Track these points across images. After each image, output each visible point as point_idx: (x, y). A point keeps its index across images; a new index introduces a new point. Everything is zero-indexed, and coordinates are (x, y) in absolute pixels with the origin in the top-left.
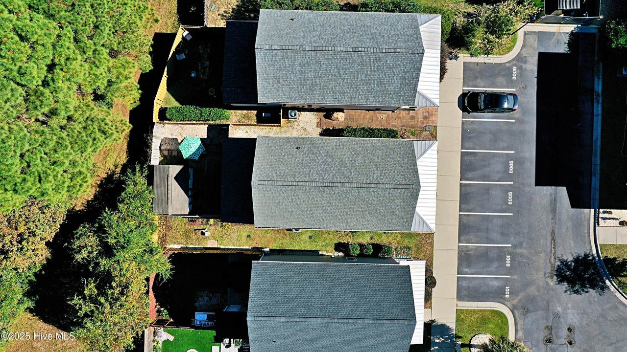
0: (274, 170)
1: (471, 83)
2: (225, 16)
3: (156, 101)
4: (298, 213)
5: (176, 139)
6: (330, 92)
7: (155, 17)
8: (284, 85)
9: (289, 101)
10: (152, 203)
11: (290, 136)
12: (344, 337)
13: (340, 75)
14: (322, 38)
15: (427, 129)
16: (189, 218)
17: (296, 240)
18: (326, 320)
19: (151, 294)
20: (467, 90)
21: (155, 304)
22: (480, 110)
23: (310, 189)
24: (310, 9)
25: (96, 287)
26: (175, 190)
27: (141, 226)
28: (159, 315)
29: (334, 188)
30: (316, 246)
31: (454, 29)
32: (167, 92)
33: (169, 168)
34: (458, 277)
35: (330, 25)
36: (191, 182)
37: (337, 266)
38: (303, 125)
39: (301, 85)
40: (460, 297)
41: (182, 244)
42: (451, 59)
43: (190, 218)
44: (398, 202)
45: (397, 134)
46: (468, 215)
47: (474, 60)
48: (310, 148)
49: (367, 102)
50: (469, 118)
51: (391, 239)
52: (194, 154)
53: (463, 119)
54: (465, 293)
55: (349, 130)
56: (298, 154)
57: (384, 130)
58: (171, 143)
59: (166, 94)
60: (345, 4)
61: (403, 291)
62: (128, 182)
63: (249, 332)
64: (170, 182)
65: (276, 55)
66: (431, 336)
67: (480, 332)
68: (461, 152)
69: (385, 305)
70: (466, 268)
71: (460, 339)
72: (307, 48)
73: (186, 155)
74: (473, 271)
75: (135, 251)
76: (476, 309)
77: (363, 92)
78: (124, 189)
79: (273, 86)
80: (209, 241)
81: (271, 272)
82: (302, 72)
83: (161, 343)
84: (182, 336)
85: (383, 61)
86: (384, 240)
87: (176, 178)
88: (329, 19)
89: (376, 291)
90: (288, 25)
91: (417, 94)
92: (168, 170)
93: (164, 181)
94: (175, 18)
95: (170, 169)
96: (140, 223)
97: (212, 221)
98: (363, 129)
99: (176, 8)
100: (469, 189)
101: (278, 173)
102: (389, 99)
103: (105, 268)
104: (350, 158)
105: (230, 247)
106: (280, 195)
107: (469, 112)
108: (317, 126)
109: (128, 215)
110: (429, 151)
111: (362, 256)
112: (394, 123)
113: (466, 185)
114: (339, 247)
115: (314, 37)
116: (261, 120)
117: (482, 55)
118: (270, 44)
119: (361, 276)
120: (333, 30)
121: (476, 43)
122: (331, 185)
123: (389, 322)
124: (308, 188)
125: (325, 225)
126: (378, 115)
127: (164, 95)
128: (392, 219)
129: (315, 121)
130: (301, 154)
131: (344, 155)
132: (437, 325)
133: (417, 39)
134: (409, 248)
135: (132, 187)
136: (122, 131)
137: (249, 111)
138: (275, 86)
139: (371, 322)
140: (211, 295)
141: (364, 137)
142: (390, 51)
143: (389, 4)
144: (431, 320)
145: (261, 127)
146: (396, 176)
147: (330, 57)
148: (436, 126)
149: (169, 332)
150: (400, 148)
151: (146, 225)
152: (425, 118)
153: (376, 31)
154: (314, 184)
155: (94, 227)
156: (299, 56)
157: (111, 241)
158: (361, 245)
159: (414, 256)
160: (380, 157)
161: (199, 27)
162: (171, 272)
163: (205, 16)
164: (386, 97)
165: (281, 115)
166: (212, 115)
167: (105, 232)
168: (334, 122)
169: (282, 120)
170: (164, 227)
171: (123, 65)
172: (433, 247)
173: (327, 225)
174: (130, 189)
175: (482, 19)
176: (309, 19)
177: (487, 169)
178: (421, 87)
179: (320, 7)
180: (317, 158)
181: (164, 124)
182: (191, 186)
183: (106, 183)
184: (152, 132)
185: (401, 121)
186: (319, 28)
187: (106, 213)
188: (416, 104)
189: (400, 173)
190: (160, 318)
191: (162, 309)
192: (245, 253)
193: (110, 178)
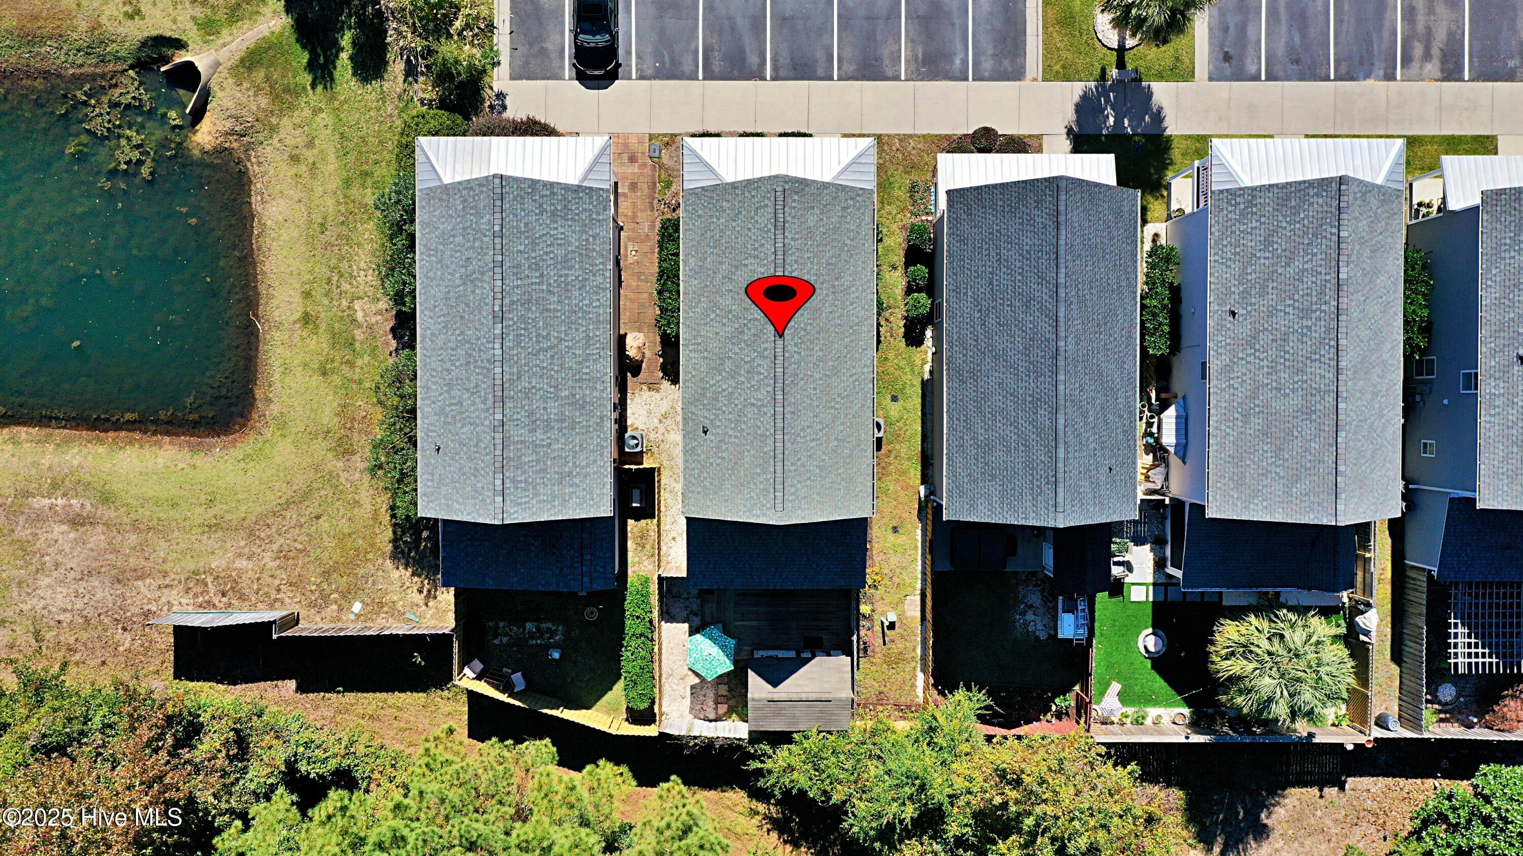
0: (753, 478)
1: (556, 63)
2: (429, 591)
3: (613, 731)
4: (841, 428)
5: (692, 687)
6: (587, 367)
7: (443, 735)
8: (574, 463)
9: (607, 452)
10: (830, 732)
11: (680, 447)
12: (1098, 325)
13: (551, 348)
14: (477, 386)
15: (657, 154)
16: (858, 657)
17: (901, 429)
18: (1061, 363)
19: (1022, 730)
20: (570, 70)
21: (1044, 722)
22: (613, 43)
23: (790, 404)
24: (413, 411)
25: (1005, 838)
26: (799, 686)
27: (878, 752)
28: (1067, 714)
29: (787, 355)
30: (913, 385)
31: (443, 105)
32: (594, 708)
33: (753, 700)
34: (974, 80)
35: (447, 370)
36: (782, 654)
37: (950, 343)
38: (656, 421)
39: (573, 429)
40: (1016, 74)
41: (914, 669)
42: (505, 108)
43: (858, 653)
44: (811, 220)
45: (669, 220)
46: (839, 61)
47: (505, 58)
48: (704, 405)
49: (604, 290)
50: (630, 66)
51: (894, 227)
52: (723, 648)
53: (634, 77)
54: (1006, 63)
55: (663, 322)
56: (718, 430)
57: (661, 248)
58: (702, 698)
59: (597, 710)
60: (394, 338)
61: (1000, 203)
62: (787, 783)
63: (1089, 522)
64: (784, 697)
65: (514, 481)
66: (1102, 135)
67: (1091, 28)
68: (705, 79)
69: (1028, 241)
70: (952, 62)
71: (1108, 71)
72: (499, 416)
73: (727, 666)
74: (959, 46)
75: (928, 761)
76: (1040, 38)
77: (584, 299)
78: (802, 793)
79: (577, 486)
80: (908, 614)
81: (966, 480)
82: (548, 427)
83: (1128, 709)
84: (1109, 667)
85: (521, 258)
86: (896, 242)
87: (775, 684)
88: (434, 373)
89: (999, 260)
90: (452, 458)
91: (585, 184)
92: (758, 700)
93: (781, 709)
94: (436, 697)
95: (757, 696)
96: (870, 756)
97: (865, 609)
98: (660, 293)
99: (415, 694)
100: (784, 60)
101: (759, 471)
102: (598, 242)
103: (966, 825)
104: (724, 321)
105: (919, 568)
106: (803, 466)
107: (618, 65)
108: (658, 391)
109: (856, 782)
110: (705, 155)
111: (931, 288)
112: (645, 228)
113: (775, 68)
114: (914, 338)
115: (474, 403)
116: (648, 511)
117: (495, 41)
118: (491, 494)
119: (970, 293)
120: (458, 364)
121: (472, 56)
122: (779, 361)
123: (1063, 232)
124: (788, 409)
125: (865, 370)
126: (630, 260)
127: (600, 715)
128: (849, 230)
129: (646, 394)
130: (718, 423)
131: (717, 333)
132: (1078, 122)
133: (471, 188)
134: (913, 188)
135: (795, 775)
136: (683, 796)
137: (629, 535)
138: (577, 480)
139: (1063, 270)
140: (1022, 606)
141: (678, 292)
142: (498, 247)
143: (395, 244)
144: (1068, 134)
145: (662, 509)
146: (757, 226)
147: (515, 370)
148: (650, 135)
149: (1102, 694)
150: (700, 216)
151: (875, 744)
152: (632, 159)
153: (457, 275)
154: (779, 397)
155: (881, 851)
156: (516, 433)
157: (910, 812)
158: (909, 291)
159: (930, 175)
160: (719, 259)
161: (456, 645)
162: (974, 689)
163: (433, 632)
164: (594, 250)
165: (634, 467)
166: (639, 612)
167: (890, 826)
168: (648, 354)
169: (646, 465)
170: (880, 708)
171: (546, 795)
172: (911, 136)
173: (865, 366)
174: (801, 780)
175: (418, 44)
176: (436, 414)
177: (741, 22)
178: (571, 176)
179: (408, 390)
180: (724, 390)
181: (661, 714)
182: (792, 654)
183: (791, 832)
184: (679, 738)
185: (642, 211)
186: (455, 392)
187: (852, 825)
188: (606, 186)
189: (752, 218)
190: (1073, 712)
191: (1054, 708)
192: (929, 535)
193: (779, 826)
